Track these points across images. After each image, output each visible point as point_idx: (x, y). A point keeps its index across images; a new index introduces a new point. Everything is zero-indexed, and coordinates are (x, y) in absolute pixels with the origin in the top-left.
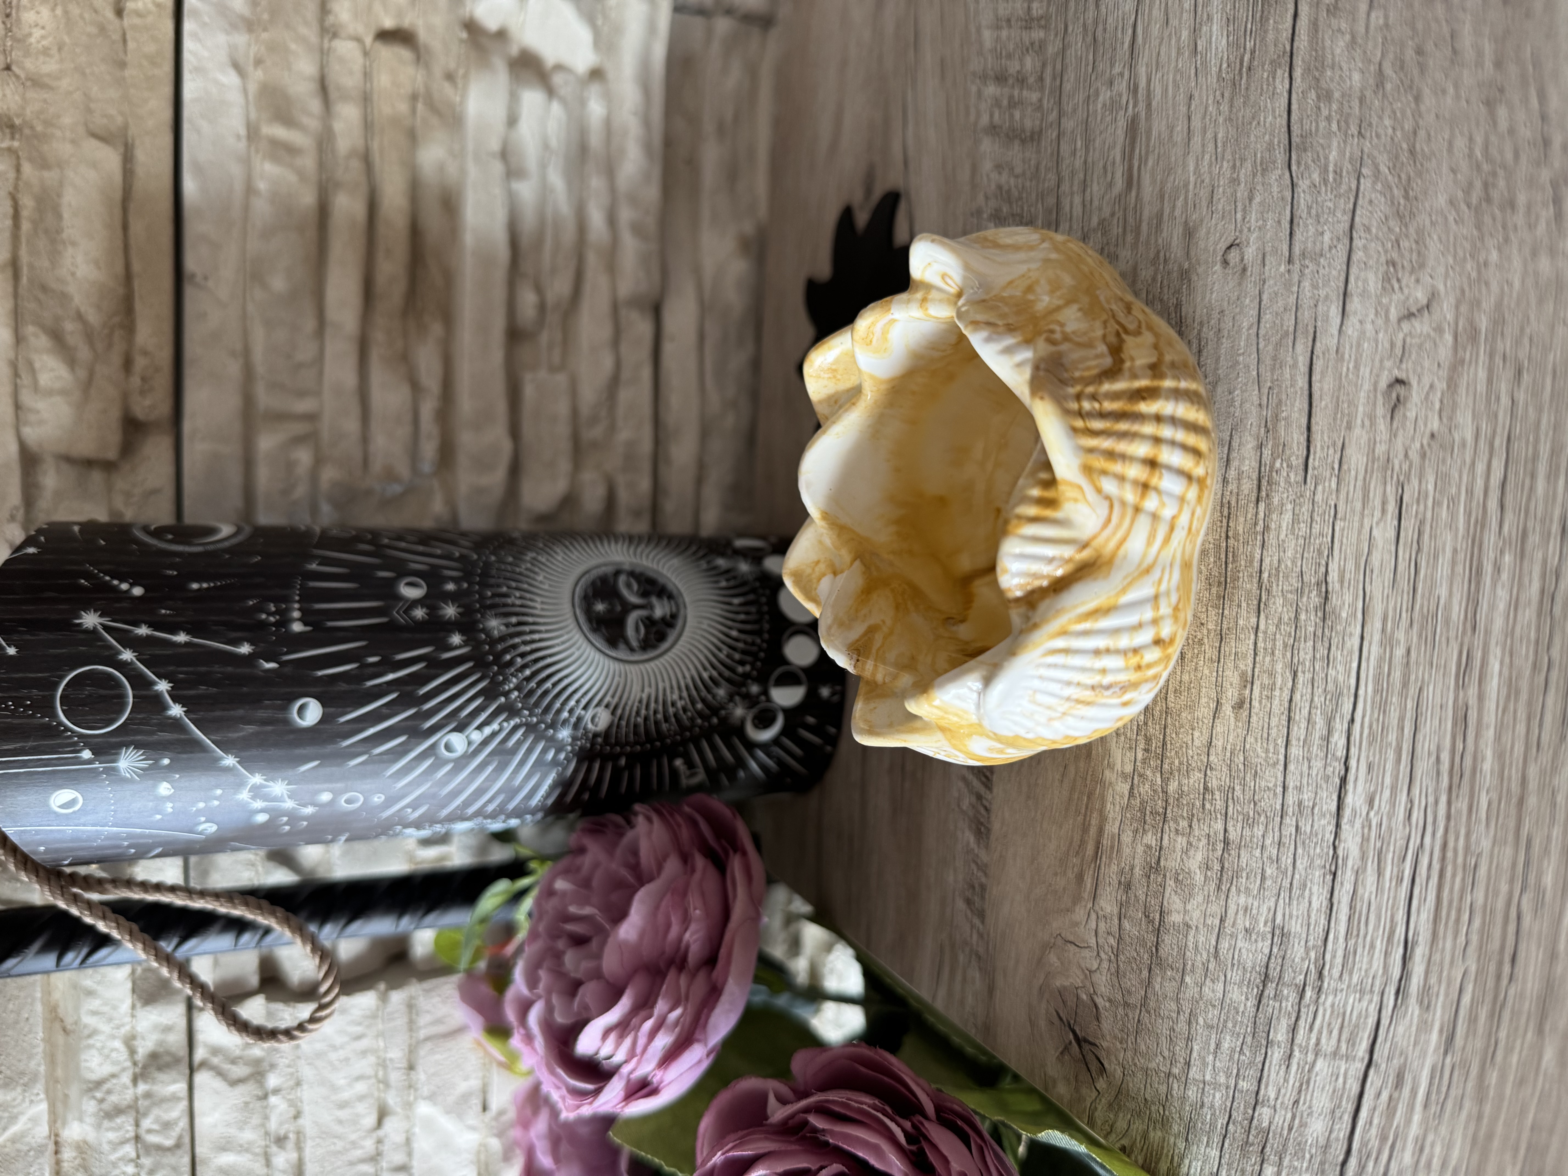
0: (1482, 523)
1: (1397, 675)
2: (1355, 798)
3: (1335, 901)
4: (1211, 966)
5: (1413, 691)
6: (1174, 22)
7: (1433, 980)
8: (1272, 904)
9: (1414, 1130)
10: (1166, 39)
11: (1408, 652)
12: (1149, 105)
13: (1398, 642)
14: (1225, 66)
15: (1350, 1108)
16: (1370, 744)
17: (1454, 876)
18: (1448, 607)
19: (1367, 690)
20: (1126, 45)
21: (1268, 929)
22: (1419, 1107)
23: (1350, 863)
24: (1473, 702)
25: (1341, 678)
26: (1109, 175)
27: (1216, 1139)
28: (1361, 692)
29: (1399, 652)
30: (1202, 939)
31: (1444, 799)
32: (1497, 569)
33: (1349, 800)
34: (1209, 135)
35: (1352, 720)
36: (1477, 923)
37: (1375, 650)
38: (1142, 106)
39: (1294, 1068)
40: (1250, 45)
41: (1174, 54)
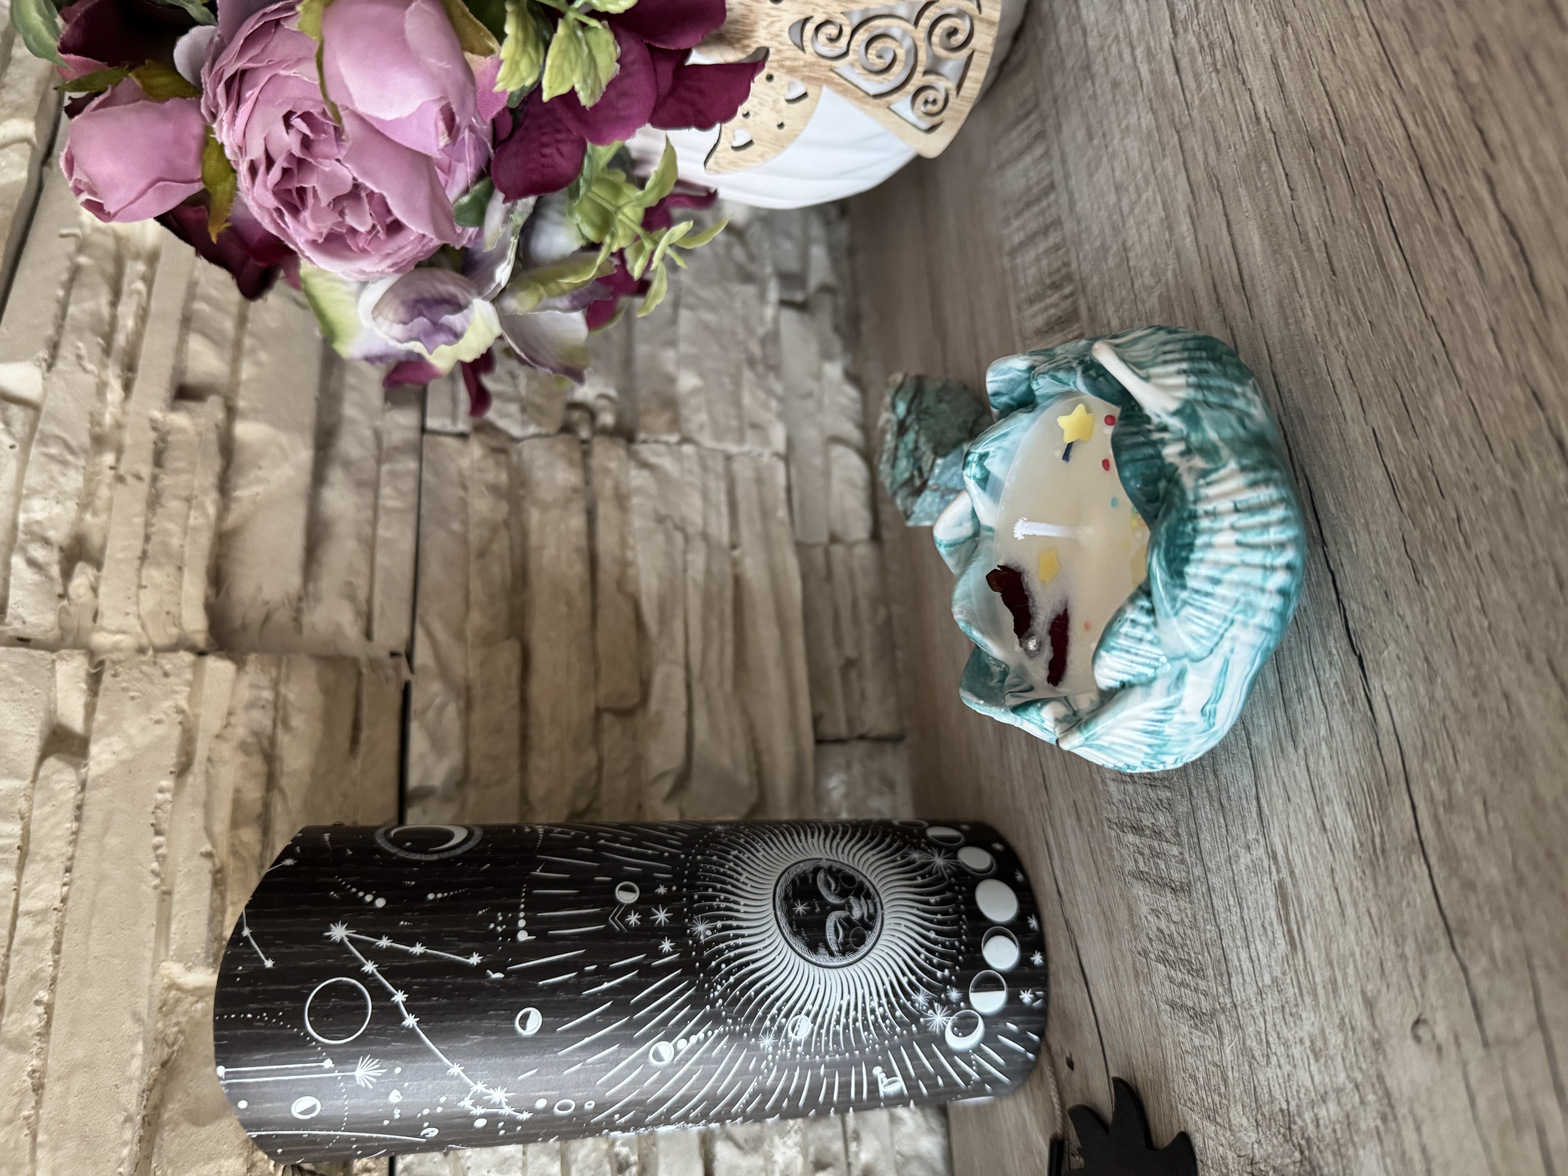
6: (1295, 799)
10: (1292, 814)
12: (1292, 873)
14: (1357, 846)
20: (1254, 815)
26: (1270, 934)
34: (1362, 908)
38: (1285, 874)
40: (1377, 829)
41: (1304, 828)
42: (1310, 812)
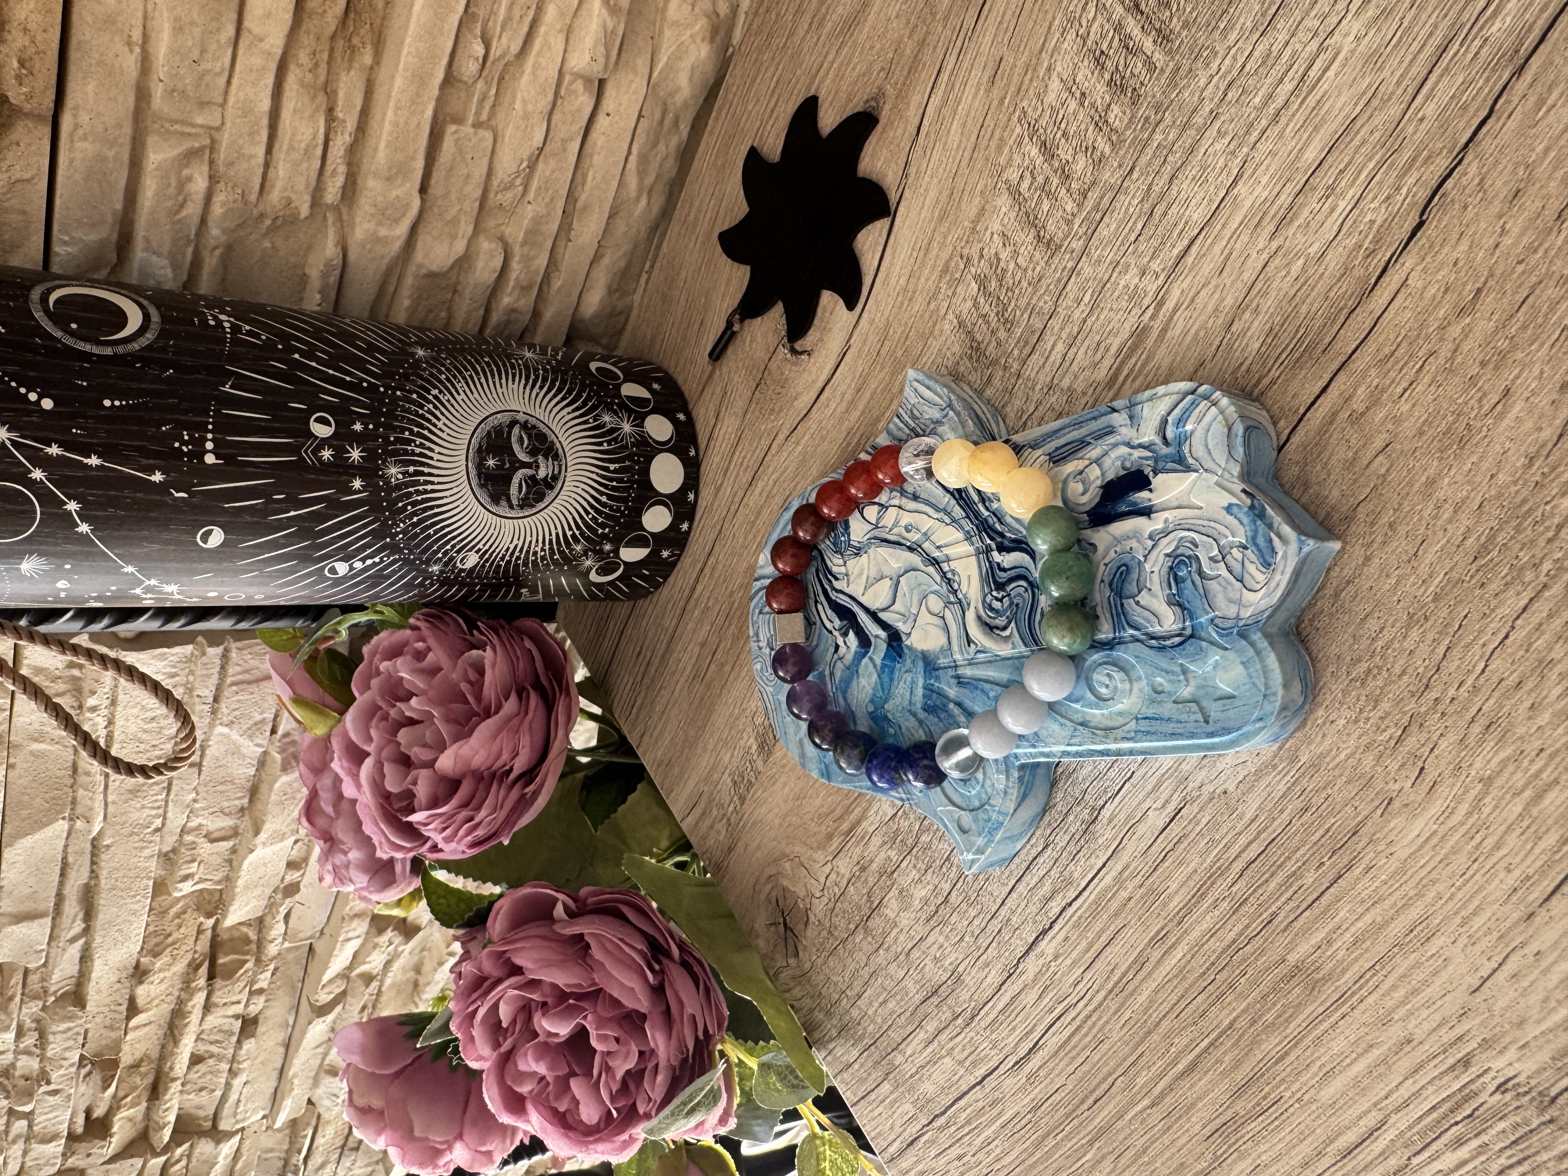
0: (1223, 872)
1: (1114, 905)
2: (1047, 946)
3: (1004, 988)
4: (902, 957)
5: (1119, 922)
6: (1226, 279)
7: (1042, 1073)
8: (961, 957)
9: (989, 1132)
10: (1211, 286)
11: (1130, 899)
12: (1164, 330)
13: (1126, 889)
14: (1244, 368)
15: (956, 1095)
16: (1074, 927)
17: (1086, 1035)
18: (1170, 898)
19: (1090, 896)
20: (1176, 252)
21: (951, 968)
22: (998, 1124)
23: (1024, 977)
24: (1153, 960)
25: (1076, 875)
26: (1099, 356)
27: (860, 1047)
28: (1086, 894)
29: (1124, 894)
30: (902, 938)
31: (1103, 994)
32: (1215, 905)
33: (1043, 944)
35: (1070, 904)
36: (1085, 1068)
37: (1108, 880)
39: (930, 1049)
40: (1274, 373)
41: (1210, 308)
42: (1229, 301)
